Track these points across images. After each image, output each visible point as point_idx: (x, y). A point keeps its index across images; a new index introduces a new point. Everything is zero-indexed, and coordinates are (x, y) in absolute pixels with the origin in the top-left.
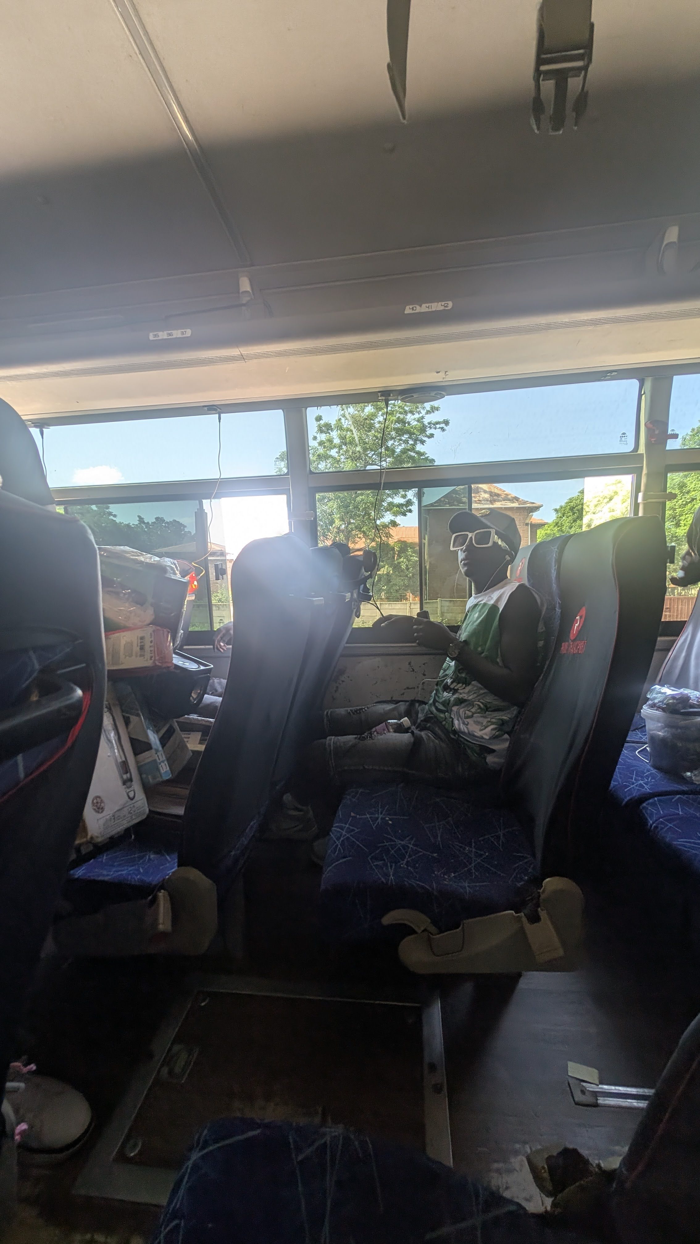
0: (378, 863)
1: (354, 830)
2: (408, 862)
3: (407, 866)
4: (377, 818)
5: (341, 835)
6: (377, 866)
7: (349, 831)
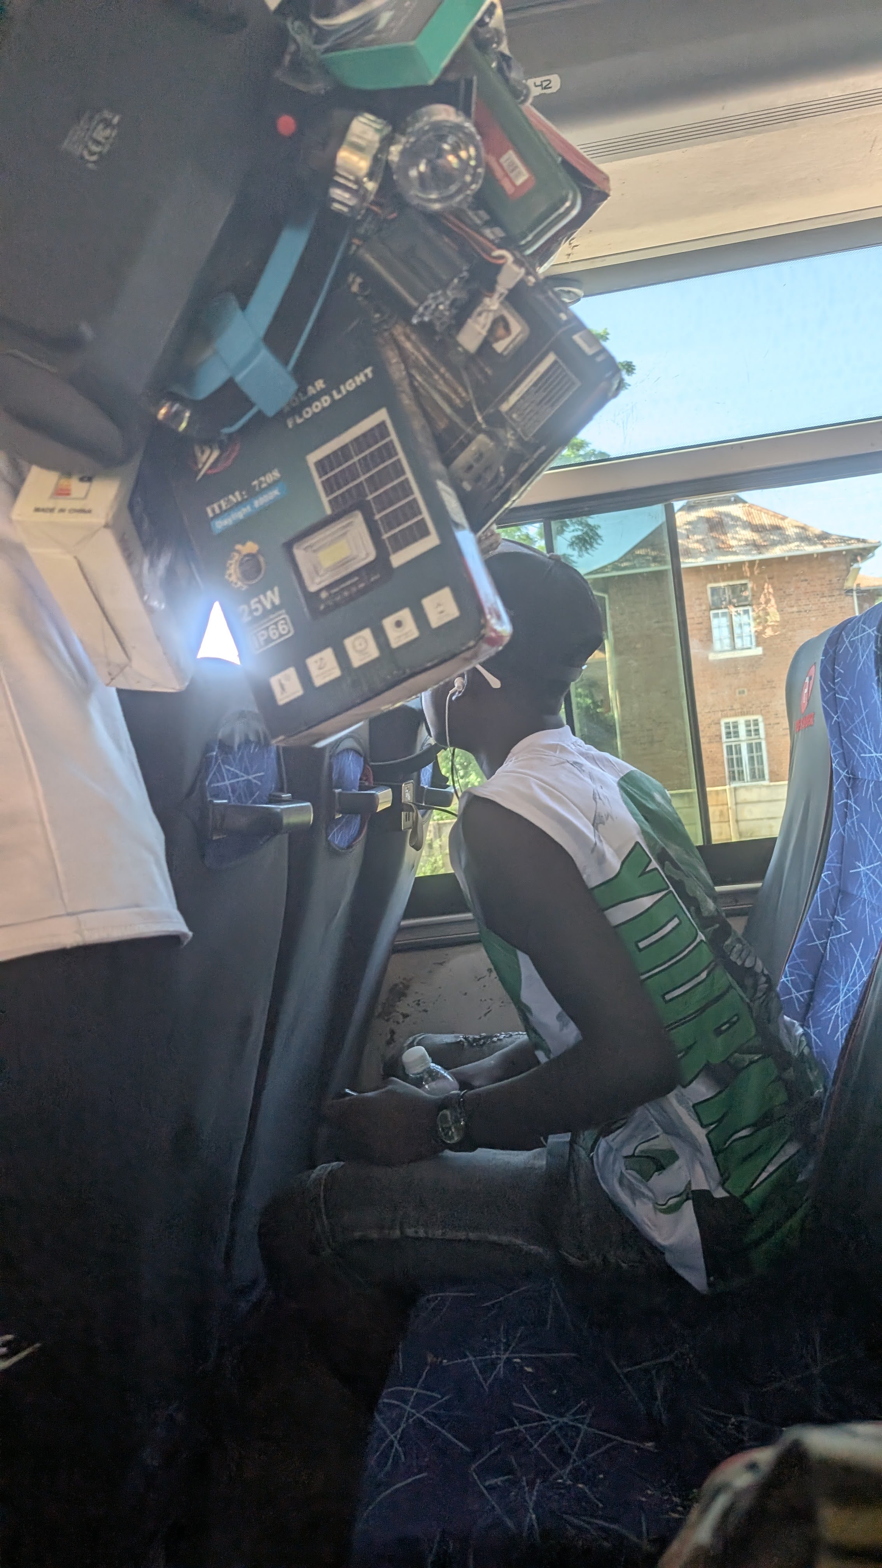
0: (493, 1481)
1: (432, 1400)
2: (576, 1469)
3: (576, 1480)
4: (494, 1364)
5: (401, 1417)
6: (490, 1488)
7: (421, 1402)
